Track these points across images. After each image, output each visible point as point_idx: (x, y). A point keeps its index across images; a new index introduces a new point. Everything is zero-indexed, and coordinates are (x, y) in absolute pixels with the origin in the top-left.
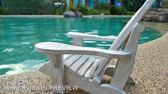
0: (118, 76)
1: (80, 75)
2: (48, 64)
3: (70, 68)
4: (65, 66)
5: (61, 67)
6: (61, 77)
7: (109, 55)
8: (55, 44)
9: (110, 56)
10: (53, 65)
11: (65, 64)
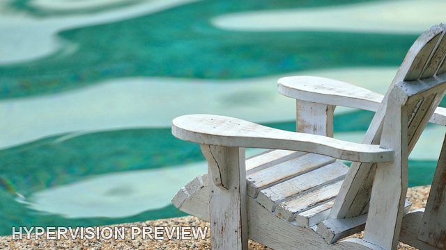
0: (377, 212)
1: (287, 211)
2: (201, 182)
3: (263, 191)
4: (248, 184)
5: (238, 188)
6: (237, 217)
7: (339, 152)
8: (223, 122)
9: (342, 154)
10: (216, 179)
11: (250, 180)
